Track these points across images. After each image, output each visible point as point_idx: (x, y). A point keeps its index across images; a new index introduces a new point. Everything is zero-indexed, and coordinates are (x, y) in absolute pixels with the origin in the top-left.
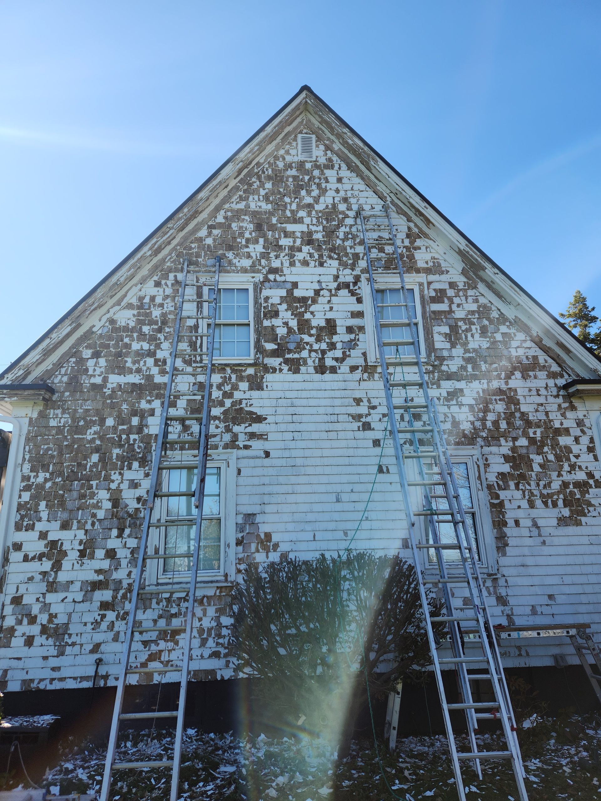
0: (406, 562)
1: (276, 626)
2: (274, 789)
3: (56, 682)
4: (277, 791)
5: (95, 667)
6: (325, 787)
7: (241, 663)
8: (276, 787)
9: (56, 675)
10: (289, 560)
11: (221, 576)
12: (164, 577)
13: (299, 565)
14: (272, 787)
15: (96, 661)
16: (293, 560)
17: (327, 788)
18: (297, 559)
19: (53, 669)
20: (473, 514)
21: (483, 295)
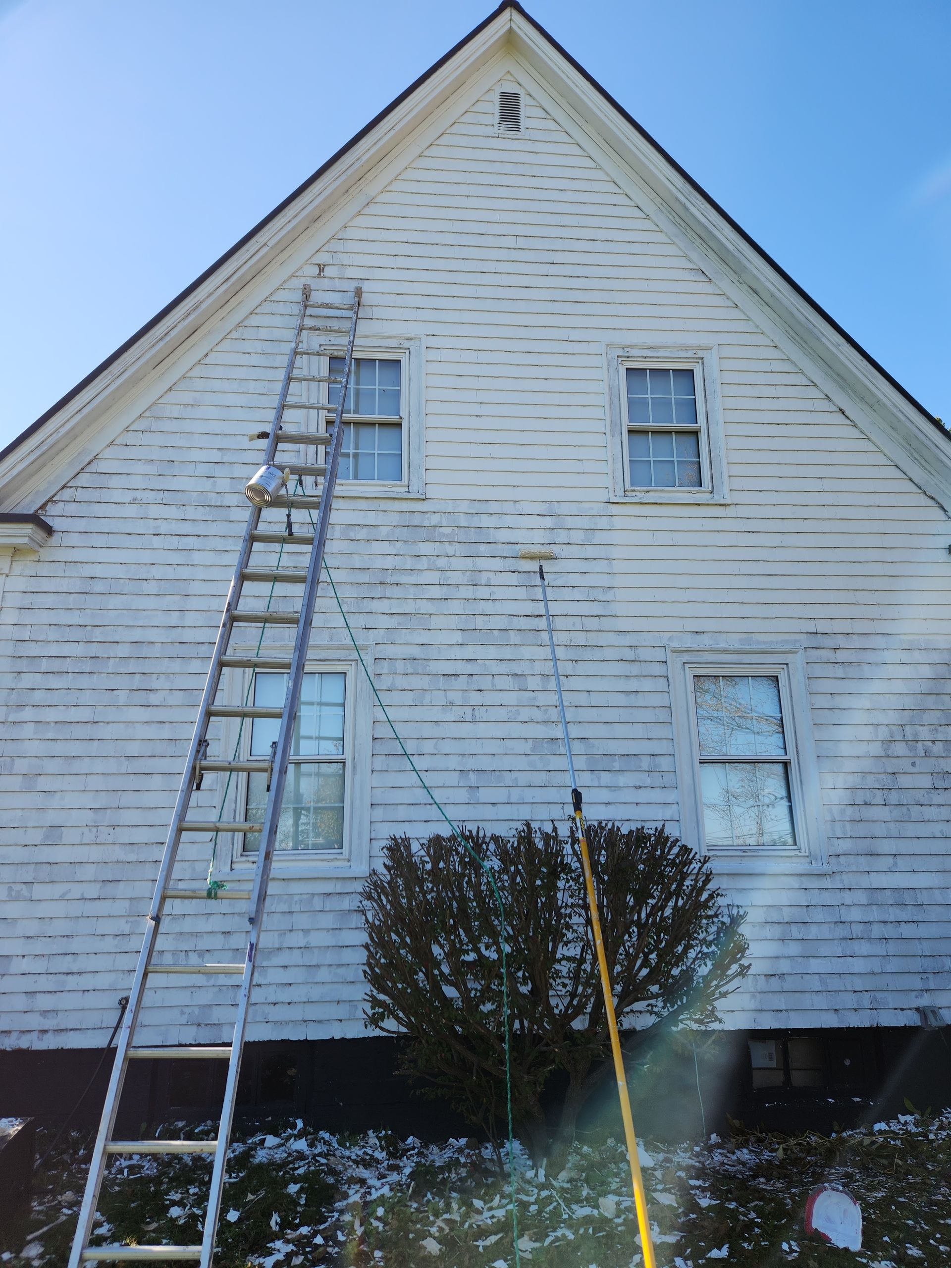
0: (677, 841)
1: (442, 947)
2: (435, 1238)
3: (50, 1035)
4: (440, 1243)
5: (119, 1013)
6: (526, 1238)
7: (377, 1013)
8: (437, 1234)
9: (50, 1023)
10: (467, 833)
11: (344, 860)
12: (244, 859)
13: (483, 842)
14: (431, 1235)
15: (120, 1001)
16: (474, 833)
17: (531, 1239)
18: (481, 834)
19: (44, 1013)
20: (786, 765)
21: (815, 385)
